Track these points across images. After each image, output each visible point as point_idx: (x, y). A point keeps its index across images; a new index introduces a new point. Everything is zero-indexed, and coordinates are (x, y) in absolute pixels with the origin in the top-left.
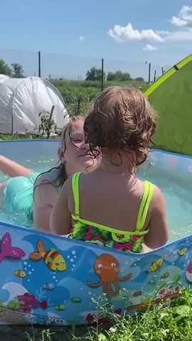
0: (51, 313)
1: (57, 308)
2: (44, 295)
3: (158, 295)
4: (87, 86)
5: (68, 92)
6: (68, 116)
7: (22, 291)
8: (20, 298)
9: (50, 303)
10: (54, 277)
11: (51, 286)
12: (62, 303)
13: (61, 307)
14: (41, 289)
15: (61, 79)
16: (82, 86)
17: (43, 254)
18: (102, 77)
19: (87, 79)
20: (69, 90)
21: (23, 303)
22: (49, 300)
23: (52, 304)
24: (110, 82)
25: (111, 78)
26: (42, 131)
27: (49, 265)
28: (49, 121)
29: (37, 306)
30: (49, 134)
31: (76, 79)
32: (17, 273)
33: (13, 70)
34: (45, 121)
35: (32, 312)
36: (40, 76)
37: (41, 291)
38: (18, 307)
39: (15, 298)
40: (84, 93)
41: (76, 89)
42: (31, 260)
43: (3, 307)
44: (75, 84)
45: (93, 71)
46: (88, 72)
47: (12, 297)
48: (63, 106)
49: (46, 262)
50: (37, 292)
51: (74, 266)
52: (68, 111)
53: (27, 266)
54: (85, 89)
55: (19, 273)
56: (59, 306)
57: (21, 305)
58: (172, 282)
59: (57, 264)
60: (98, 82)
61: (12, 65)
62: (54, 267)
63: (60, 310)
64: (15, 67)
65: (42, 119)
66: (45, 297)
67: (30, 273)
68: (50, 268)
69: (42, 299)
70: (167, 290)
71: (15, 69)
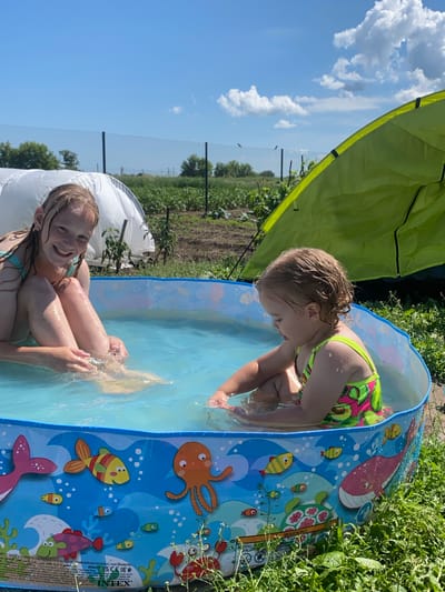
0: (111, 558)
1: (120, 546)
2: (95, 528)
3: (288, 521)
4: (182, 185)
5: (150, 195)
6: (150, 235)
7: (60, 526)
8: (56, 538)
9: (108, 539)
10: (111, 496)
11: (107, 511)
12: (128, 537)
13: (126, 543)
14: (91, 518)
15: (140, 175)
16: (175, 186)
17: (87, 462)
18: (206, 170)
19: (182, 175)
20: (154, 193)
21: (63, 545)
22: (106, 535)
23: (111, 541)
24: (219, 179)
25: (221, 171)
26: (107, 260)
27: (99, 477)
28: (119, 244)
29: (86, 549)
30: (118, 265)
31: (164, 174)
32: (46, 498)
33: (62, 160)
34: (112, 244)
35: (79, 558)
36: (105, 172)
37: (91, 522)
38: (54, 554)
39: (48, 540)
40: (176, 197)
41: (164, 191)
42: (68, 474)
43: (29, 557)
44: (163, 182)
45: (193, 161)
46: (185, 163)
47: (43, 539)
48: (141, 220)
49: (95, 473)
50: (84, 524)
51: (141, 472)
52: (150, 227)
53: (62, 485)
54: (179, 191)
55: (50, 499)
56: (122, 542)
57: (59, 549)
58: (313, 502)
59: (114, 474)
60: (200, 179)
61: (61, 152)
62: (108, 479)
63: (125, 550)
64: (65, 156)
65: (107, 242)
66: (98, 531)
67: (69, 495)
68: (103, 483)
69: (93, 535)
70: (305, 516)
71: (66, 160)
